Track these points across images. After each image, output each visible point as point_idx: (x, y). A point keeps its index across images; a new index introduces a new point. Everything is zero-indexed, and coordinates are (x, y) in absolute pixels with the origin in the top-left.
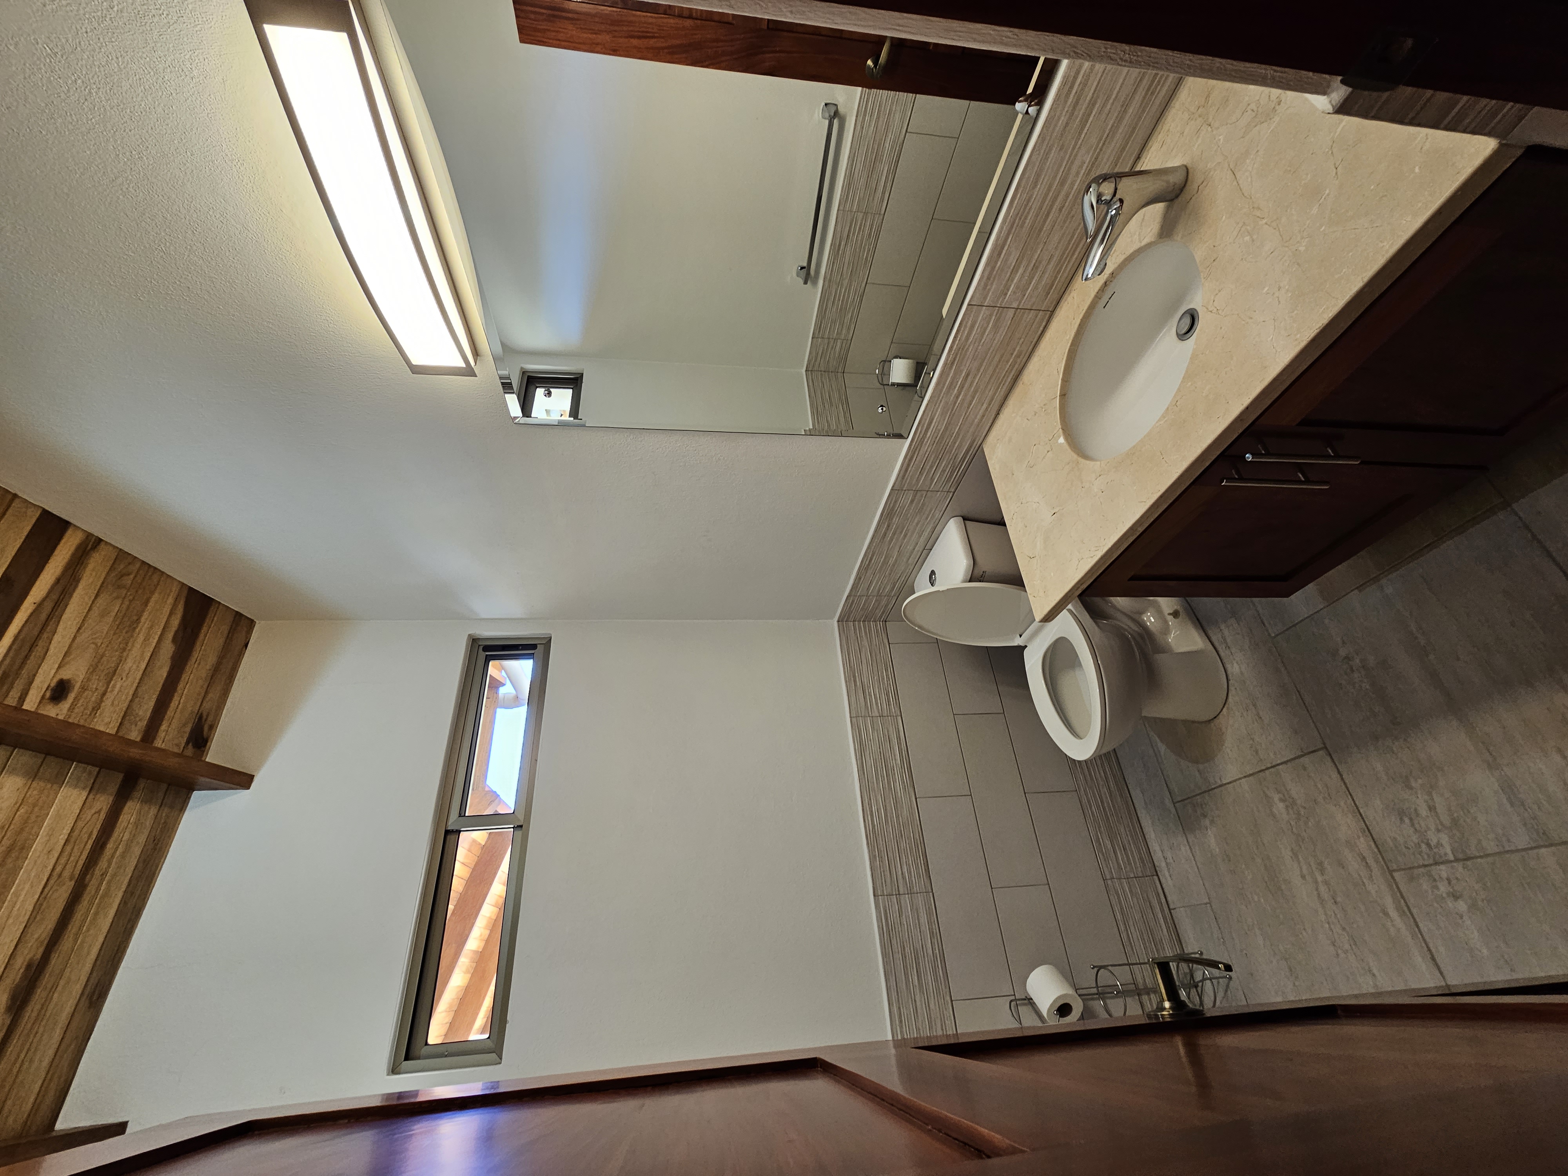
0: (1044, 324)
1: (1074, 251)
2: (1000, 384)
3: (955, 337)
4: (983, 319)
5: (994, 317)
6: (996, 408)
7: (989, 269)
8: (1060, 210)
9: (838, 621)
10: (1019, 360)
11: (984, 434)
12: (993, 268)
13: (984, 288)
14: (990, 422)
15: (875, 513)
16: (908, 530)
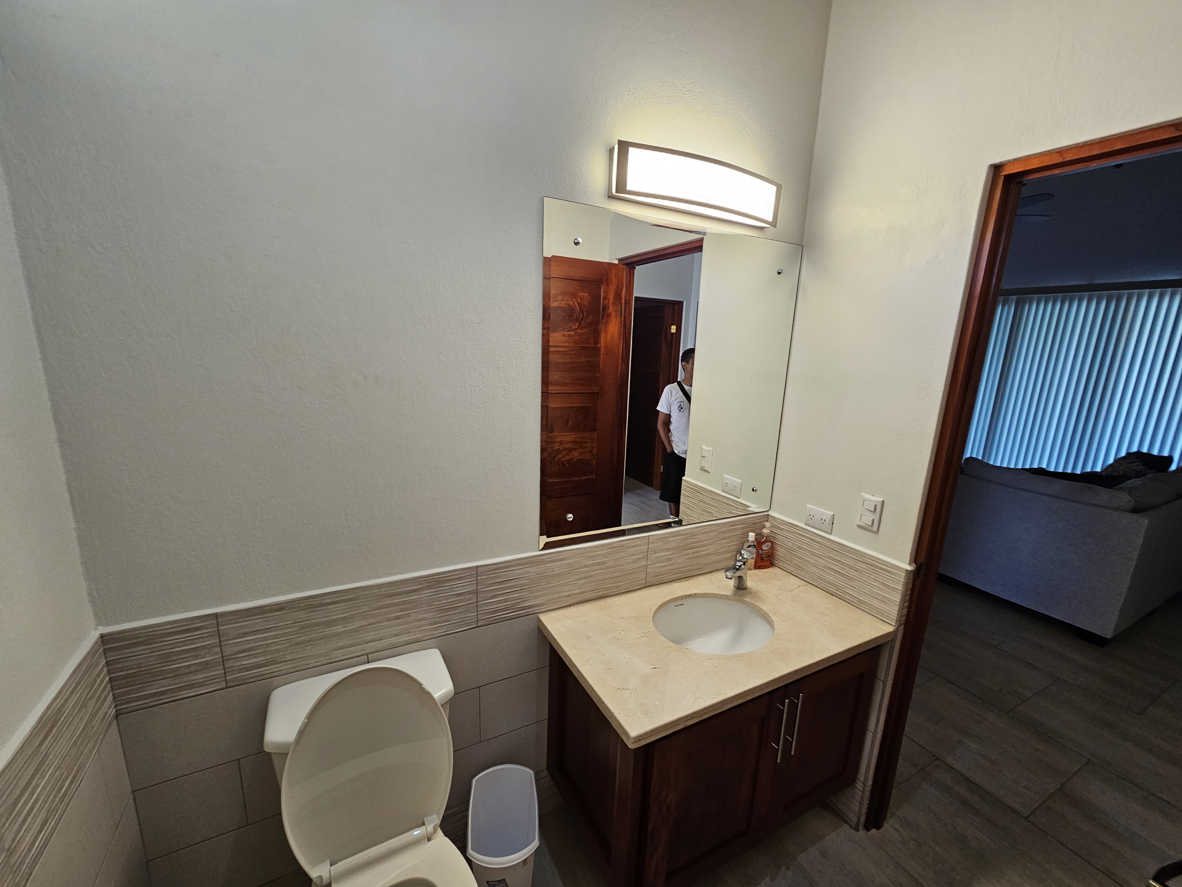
0: (639, 587)
1: (678, 574)
2: (597, 589)
3: (629, 539)
4: (641, 550)
5: (642, 555)
6: (575, 600)
7: (668, 535)
8: (694, 553)
9: (102, 636)
10: (615, 590)
11: (550, 608)
12: (668, 537)
13: (658, 539)
14: (563, 605)
15: (431, 567)
16: (408, 615)
